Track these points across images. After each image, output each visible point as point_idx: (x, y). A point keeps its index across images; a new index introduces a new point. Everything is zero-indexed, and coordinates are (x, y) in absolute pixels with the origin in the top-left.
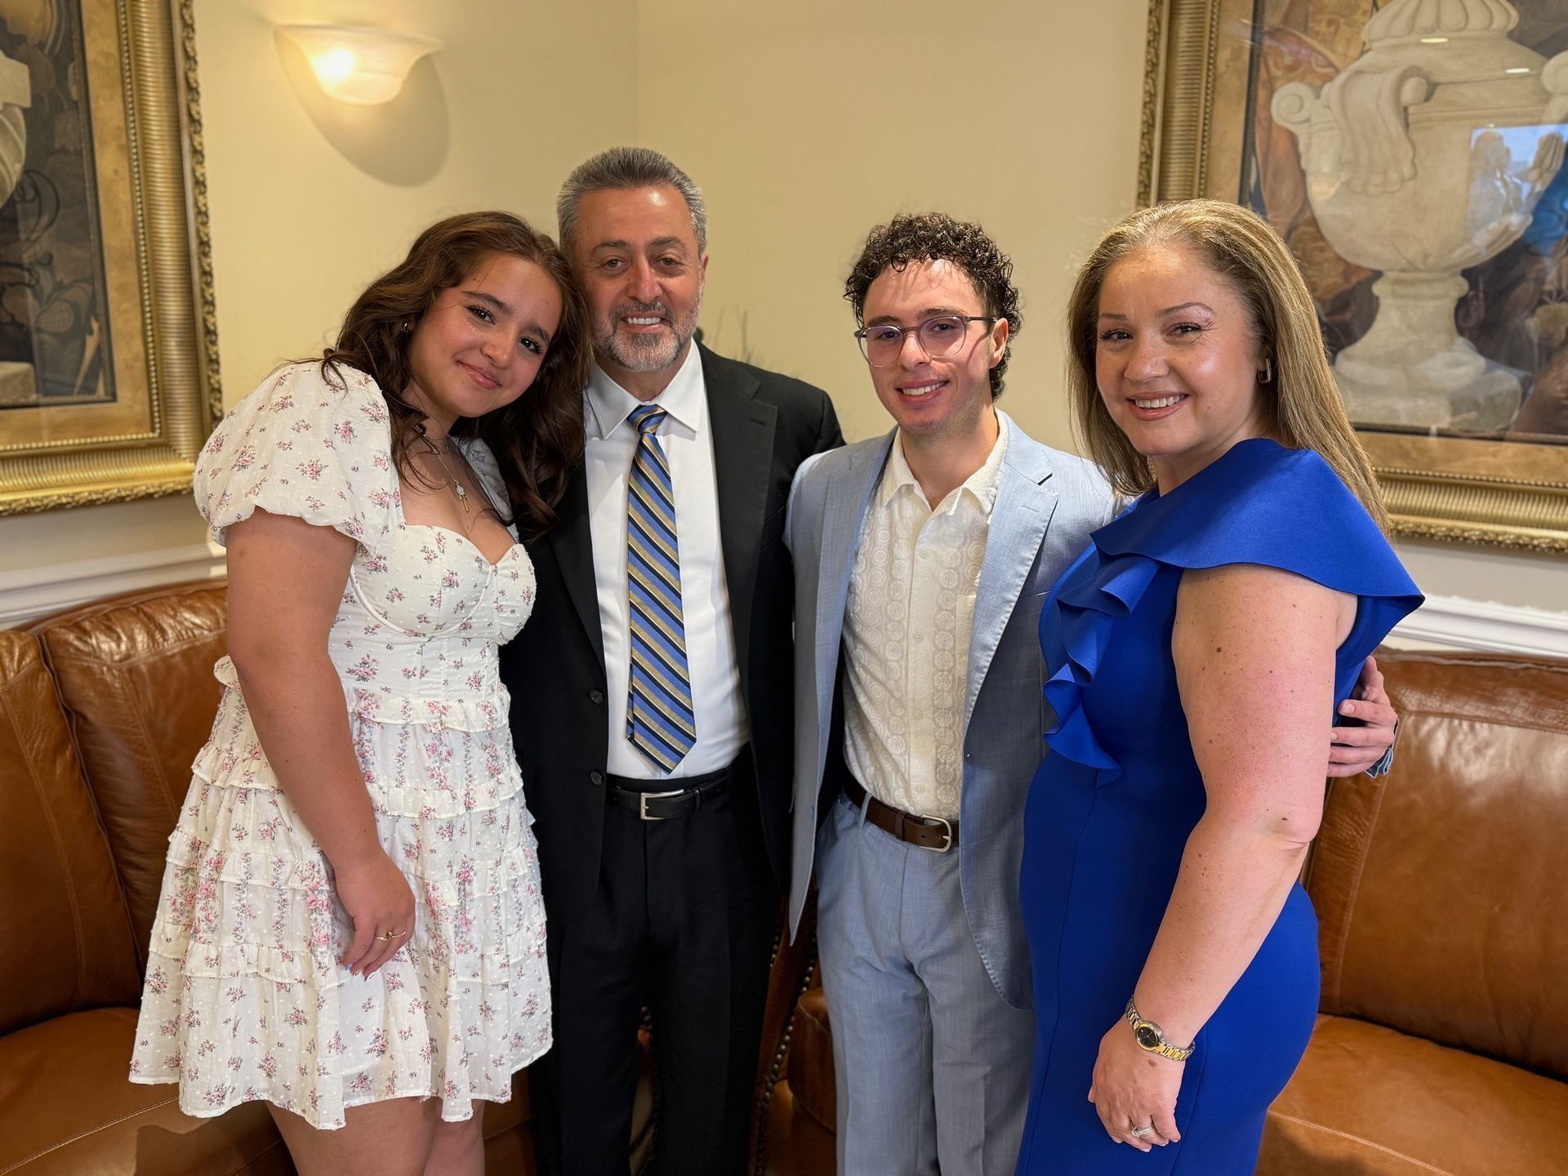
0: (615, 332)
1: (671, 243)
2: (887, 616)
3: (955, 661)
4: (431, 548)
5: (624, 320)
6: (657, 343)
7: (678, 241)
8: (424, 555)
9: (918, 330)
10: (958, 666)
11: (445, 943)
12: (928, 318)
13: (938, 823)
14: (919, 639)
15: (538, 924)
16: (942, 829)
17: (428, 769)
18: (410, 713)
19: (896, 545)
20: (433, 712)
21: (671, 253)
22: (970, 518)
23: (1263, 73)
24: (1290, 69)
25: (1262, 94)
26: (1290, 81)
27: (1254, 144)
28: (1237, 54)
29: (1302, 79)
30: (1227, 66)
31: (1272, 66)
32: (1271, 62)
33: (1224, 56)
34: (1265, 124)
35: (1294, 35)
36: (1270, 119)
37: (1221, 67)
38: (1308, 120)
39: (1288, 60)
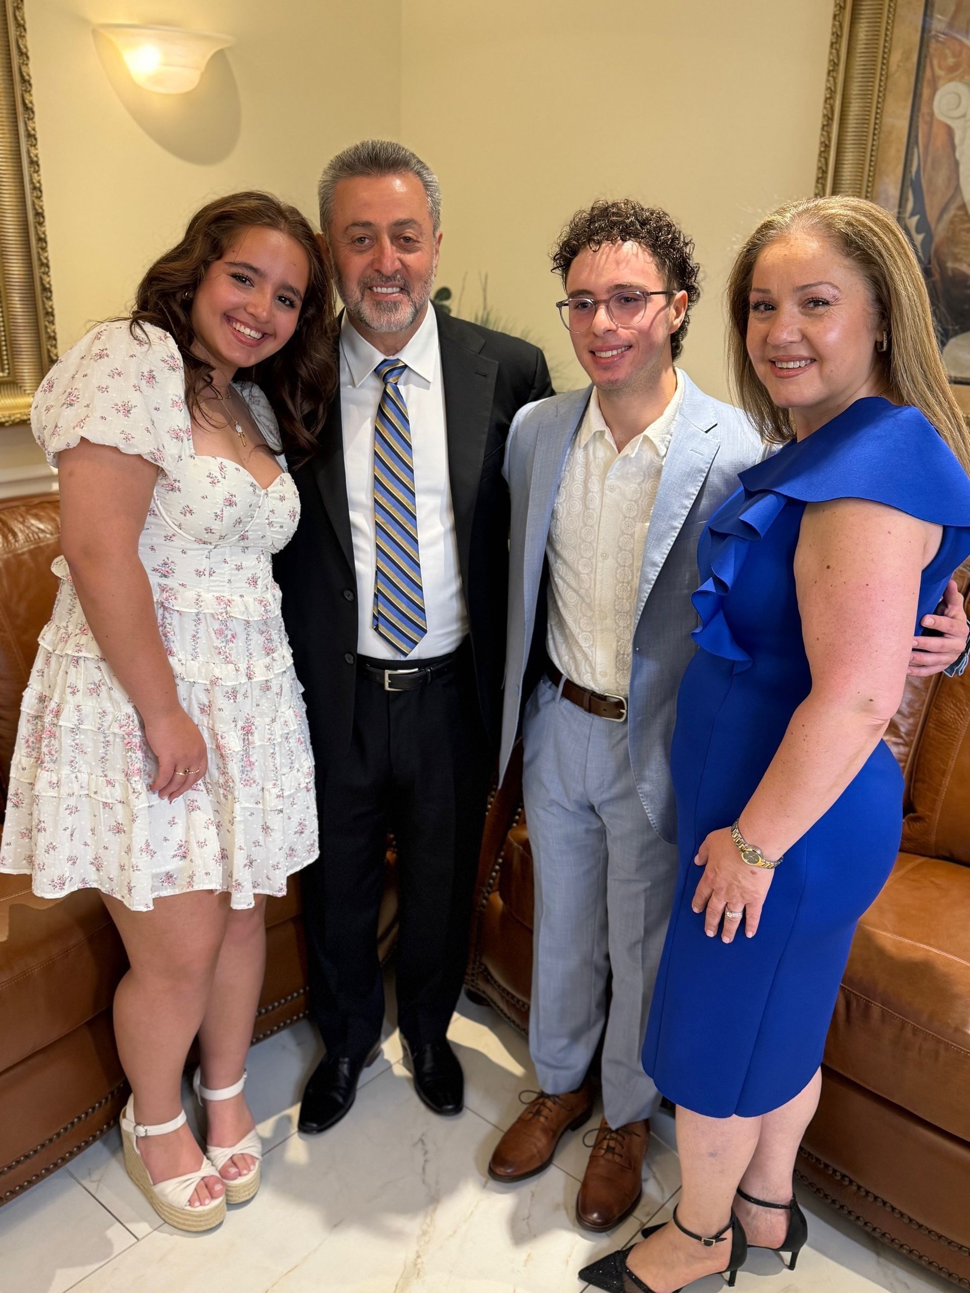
0: (362, 299)
1: (409, 224)
2: (581, 538)
3: (633, 576)
4: (215, 474)
5: (371, 288)
6: (397, 310)
7: (415, 223)
8: (210, 480)
9: (607, 302)
10: (635, 579)
11: (231, 778)
12: (616, 292)
13: (617, 700)
14: (605, 556)
15: (306, 767)
16: (620, 704)
17: (216, 648)
18: (201, 604)
19: (590, 480)
20: (219, 604)
21: (409, 233)
22: (649, 458)
23: (928, 74)
24: (952, 69)
25: (926, 92)
26: (951, 80)
27: (917, 137)
28: (906, 57)
29: (961, 79)
30: (898, 66)
31: (936, 67)
32: (935, 62)
33: (896, 57)
34: (928, 119)
35: (956, 39)
36: (932, 114)
37: (893, 67)
38: (964, 116)
39: (951, 61)
